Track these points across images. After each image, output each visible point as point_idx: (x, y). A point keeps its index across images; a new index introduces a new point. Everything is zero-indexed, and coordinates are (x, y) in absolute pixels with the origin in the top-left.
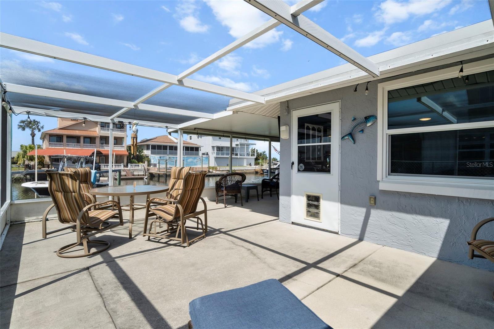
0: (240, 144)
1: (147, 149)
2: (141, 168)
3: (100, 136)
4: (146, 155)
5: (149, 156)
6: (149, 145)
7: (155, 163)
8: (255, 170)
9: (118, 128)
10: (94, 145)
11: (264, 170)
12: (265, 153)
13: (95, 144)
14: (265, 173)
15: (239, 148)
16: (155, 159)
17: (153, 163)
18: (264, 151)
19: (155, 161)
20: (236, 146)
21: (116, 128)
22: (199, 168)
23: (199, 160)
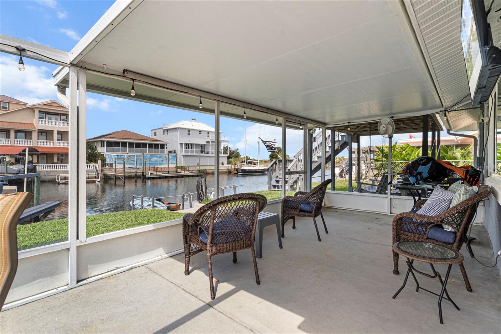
0: (211, 141)
1: (102, 146)
2: (92, 169)
3: (38, 130)
4: (100, 153)
5: (104, 154)
6: (104, 142)
7: (111, 162)
8: (228, 169)
9: (63, 120)
10: (30, 140)
11: (239, 169)
12: (238, 151)
13: (32, 139)
14: (240, 172)
15: (210, 145)
16: (111, 158)
17: (108, 162)
18: (237, 149)
19: (112, 160)
20: (207, 143)
21: (61, 120)
22: (164, 168)
23: (165, 158)
